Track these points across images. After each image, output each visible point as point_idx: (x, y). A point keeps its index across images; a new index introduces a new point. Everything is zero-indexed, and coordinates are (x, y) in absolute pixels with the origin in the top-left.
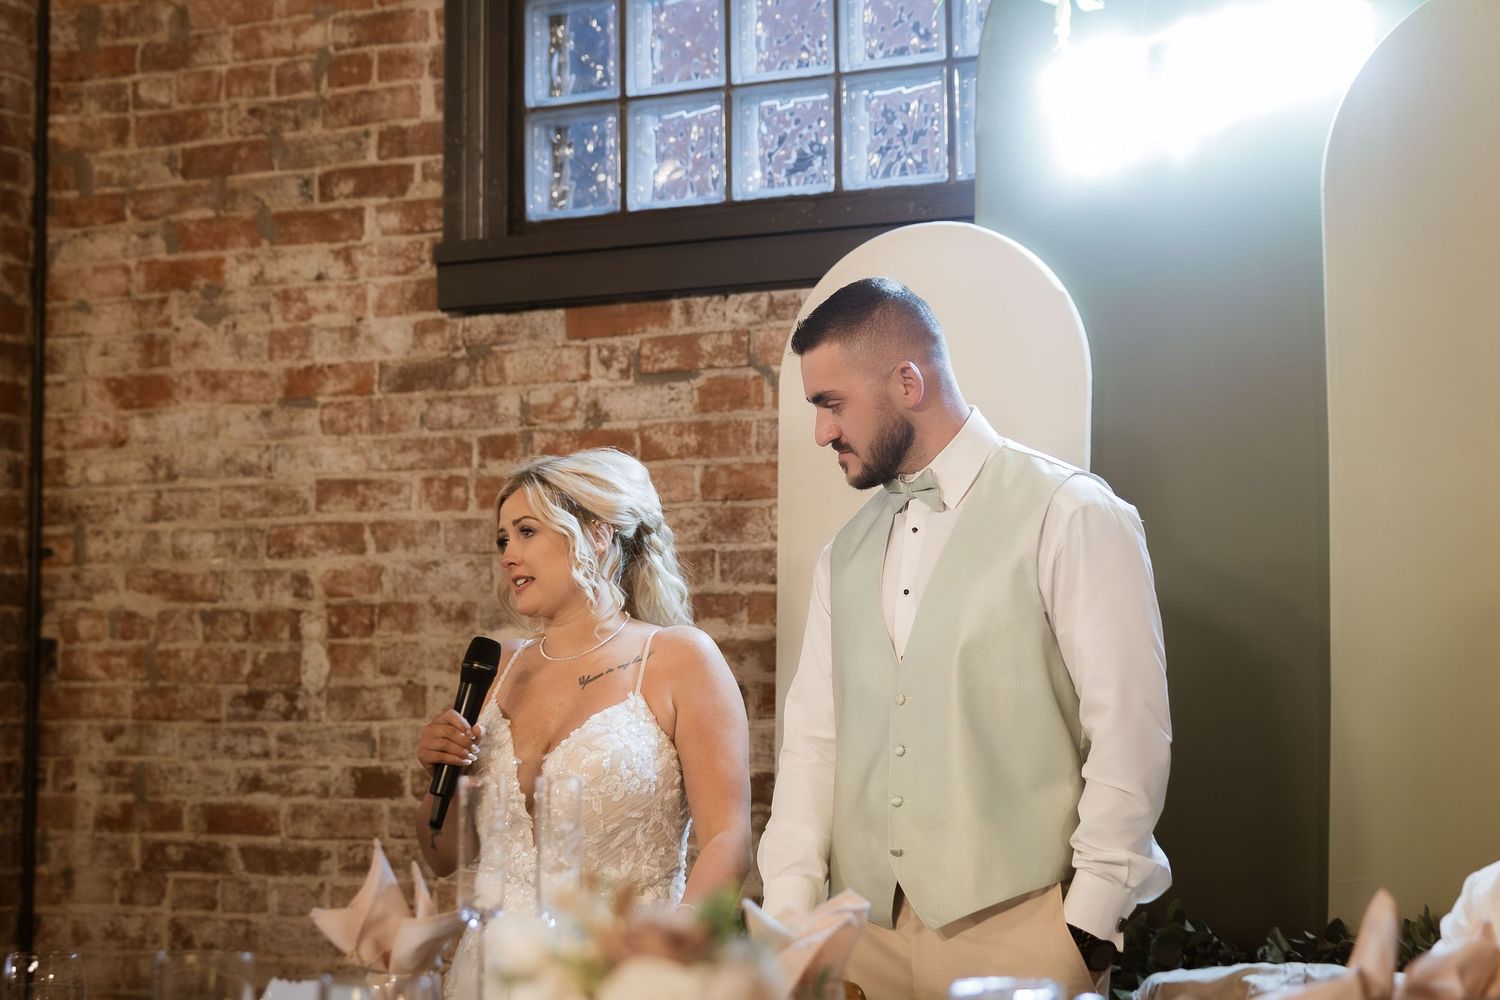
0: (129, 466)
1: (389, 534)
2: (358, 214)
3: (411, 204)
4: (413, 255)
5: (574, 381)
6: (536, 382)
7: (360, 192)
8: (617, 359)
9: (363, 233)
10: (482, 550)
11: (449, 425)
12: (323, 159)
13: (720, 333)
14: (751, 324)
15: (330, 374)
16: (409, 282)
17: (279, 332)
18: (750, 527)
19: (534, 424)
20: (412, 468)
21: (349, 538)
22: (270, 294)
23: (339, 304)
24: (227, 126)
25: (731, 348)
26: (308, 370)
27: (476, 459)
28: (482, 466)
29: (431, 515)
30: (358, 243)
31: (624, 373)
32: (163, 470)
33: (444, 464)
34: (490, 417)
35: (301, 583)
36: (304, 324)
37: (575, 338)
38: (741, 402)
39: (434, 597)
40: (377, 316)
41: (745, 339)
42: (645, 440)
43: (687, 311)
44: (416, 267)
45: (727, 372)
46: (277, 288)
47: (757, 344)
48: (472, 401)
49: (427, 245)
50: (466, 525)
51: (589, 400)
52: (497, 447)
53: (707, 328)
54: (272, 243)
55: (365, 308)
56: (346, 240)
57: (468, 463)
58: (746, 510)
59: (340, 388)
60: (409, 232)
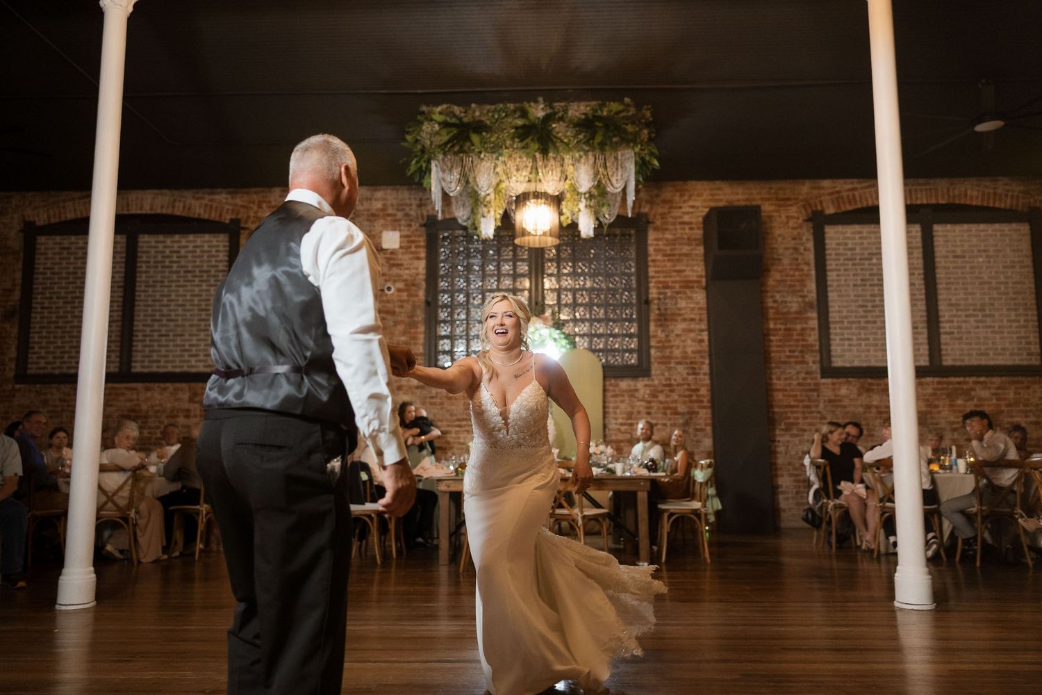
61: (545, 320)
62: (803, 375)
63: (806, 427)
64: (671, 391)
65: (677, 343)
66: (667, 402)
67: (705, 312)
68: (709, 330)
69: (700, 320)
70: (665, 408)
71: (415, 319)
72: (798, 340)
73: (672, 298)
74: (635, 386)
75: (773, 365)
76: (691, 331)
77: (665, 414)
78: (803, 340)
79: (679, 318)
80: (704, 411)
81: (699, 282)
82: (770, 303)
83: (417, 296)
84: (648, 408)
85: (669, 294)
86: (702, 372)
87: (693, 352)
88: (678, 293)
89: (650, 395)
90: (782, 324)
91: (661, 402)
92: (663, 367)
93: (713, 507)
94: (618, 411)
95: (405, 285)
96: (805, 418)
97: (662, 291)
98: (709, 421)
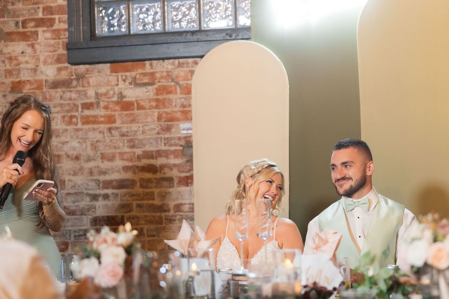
2: (36, 33)
3: (55, 30)
4: (56, 46)
5: (113, 86)
6: (100, 86)
7: (36, 26)
8: (128, 79)
9: (38, 38)
10: (83, 138)
11: (70, 99)
12: (23, 15)
13: (162, 72)
14: (172, 69)
15: (28, 83)
16: (55, 55)
17: (8, 70)
18: (173, 130)
19: (100, 99)
20: (58, 112)
22: (5, 58)
23: (30, 61)
25: (166, 76)
26: (19, 82)
27: (80, 110)
28: (82, 112)
29: (64, 127)
30: (36, 42)
31: (130, 84)
33: (69, 111)
34: (85, 97)
36: (17, 67)
37: (114, 72)
38: (170, 93)
39: (67, 153)
40: (44, 65)
41: (170, 73)
42: (138, 104)
43: (151, 65)
44: (57, 50)
45: (164, 84)
46: (8, 56)
47: (175, 75)
48: (79, 92)
49: (61, 43)
50: (77, 130)
51: (118, 92)
52: (87, 106)
53: (158, 70)
54: (5, 41)
55: (39, 63)
56: (32, 41)
57: (77, 111)
58: (172, 125)
59: (31, 87)
60: (55, 39)
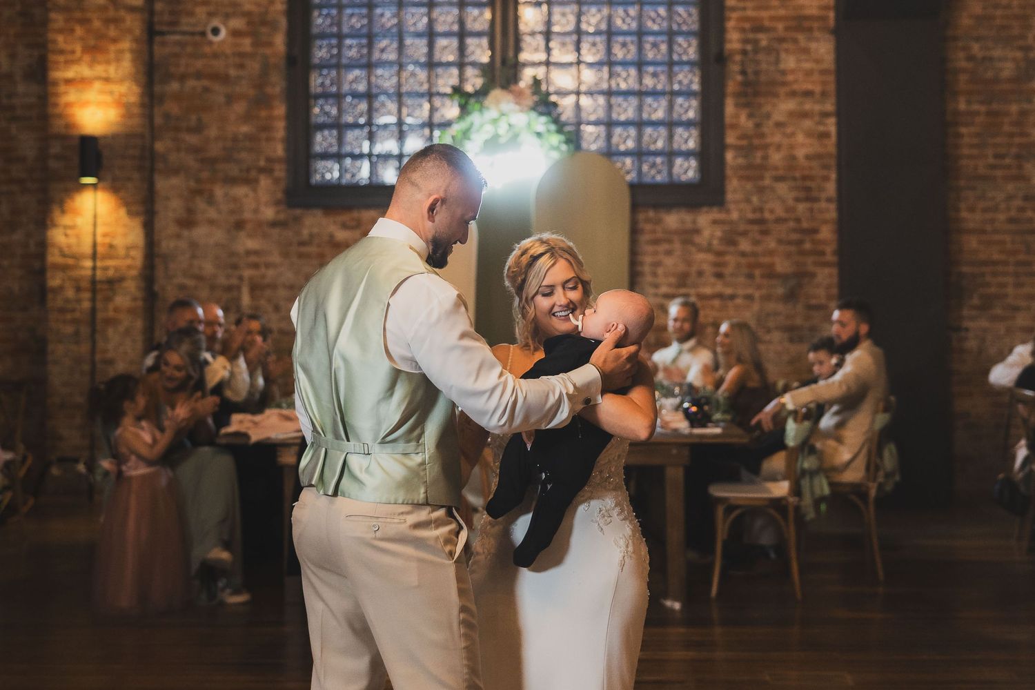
0: (183, 244)
1: (268, 266)
2: (258, 179)
3: (275, 178)
4: (276, 191)
6: (314, 227)
7: (259, 173)
8: (338, 223)
9: (259, 184)
11: (287, 237)
12: (247, 163)
15: (249, 222)
16: (275, 198)
17: (233, 209)
19: (313, 238)
20: (275, 247)
21: (256, 266)
23: (252, 203)
24: (215, 150)
26: (242, 220)
27: (295, 246)
28: (297, 248)
29: (281, 260)
30: (258, 187)
31: (340, 226)
32: (194, 245)
34: (300, 236)
35: (241, 278)
36: (241, 207)
37: (325, 217)
40: (264, 207)
44: (278, 194)
46: (232, 198)
48: (295, 231)
49: (281, 189)
51: (329, 233)
52: (302, 244)
55: (260, 205)
56: (254, 186)
57: (293, 247)
59: (252, 225)
60: (274, 185)
61: (519, 95)
62: (1018, 203)
63: (1023, 303)
64: (765, 233)
65: (777, 138)
66: (754, 254)
67: (831, 78)
68: (839, 114)
69: (824, 94)
70: (750, 266)
71: (269, 90)
72: (1011, 135)
73: (769, 50)
74: (694, 222)
75: (962, 183)
76: (805, 115)
77: (750, 276)
78: (1023, 134)
79: (782, 91)
80: (827, 271)
81: (823, 19)
82: (960, 61)
83: (270, 44)
84: (716, 265)
85: (764, 43)
86: (823, 195)
87: (808, 157)
88: (782, 40)
89: (721, 239)
90: (982, 103)
91: (743, 254)
92: (749, 186)
93: (812, 493)
94: (660, 271)
95: (249, 23)
96: (1019, 285)
97: (751, 36)
98: (835, 291)
